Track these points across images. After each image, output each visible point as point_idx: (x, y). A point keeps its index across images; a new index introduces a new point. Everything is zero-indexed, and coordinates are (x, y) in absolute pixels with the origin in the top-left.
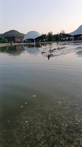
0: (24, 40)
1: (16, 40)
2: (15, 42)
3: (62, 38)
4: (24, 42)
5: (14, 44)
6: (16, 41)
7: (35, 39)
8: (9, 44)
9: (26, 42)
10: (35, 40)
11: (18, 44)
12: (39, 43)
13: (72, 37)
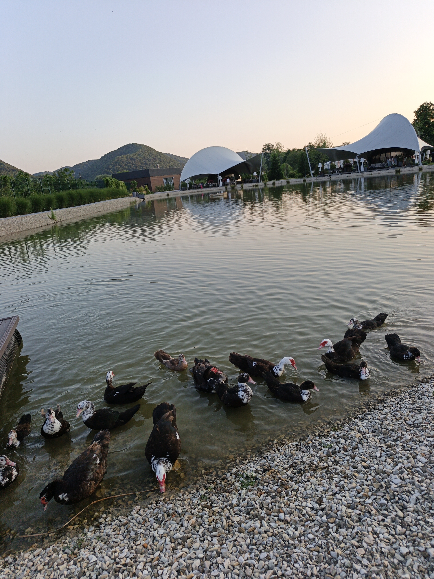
0: (181, 180)
1: (155, 181)
2: (151, 191)
3: (320, 165)
4: (184, 187)
5: (149, 197)
6: (153, 187)
7: (221, 174)
8: (137, 199)
9: (190, 188)
10: (220, 178)
11: (163, 195)
12: (239, 187)
13: (356, 160)
